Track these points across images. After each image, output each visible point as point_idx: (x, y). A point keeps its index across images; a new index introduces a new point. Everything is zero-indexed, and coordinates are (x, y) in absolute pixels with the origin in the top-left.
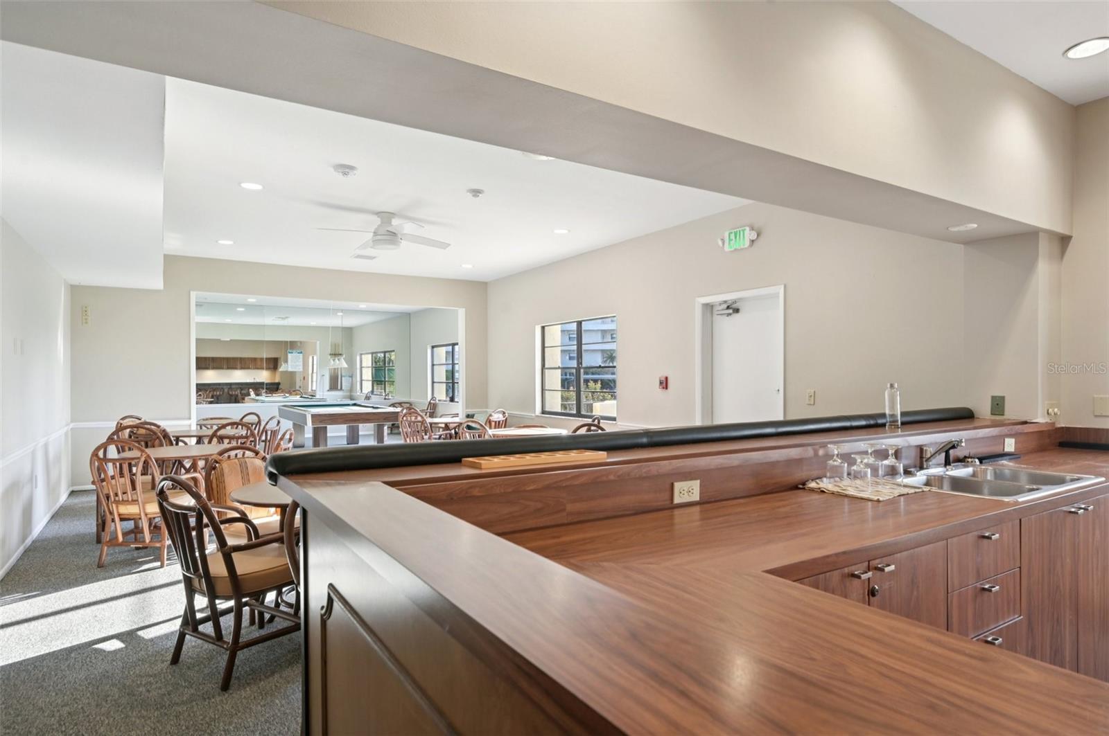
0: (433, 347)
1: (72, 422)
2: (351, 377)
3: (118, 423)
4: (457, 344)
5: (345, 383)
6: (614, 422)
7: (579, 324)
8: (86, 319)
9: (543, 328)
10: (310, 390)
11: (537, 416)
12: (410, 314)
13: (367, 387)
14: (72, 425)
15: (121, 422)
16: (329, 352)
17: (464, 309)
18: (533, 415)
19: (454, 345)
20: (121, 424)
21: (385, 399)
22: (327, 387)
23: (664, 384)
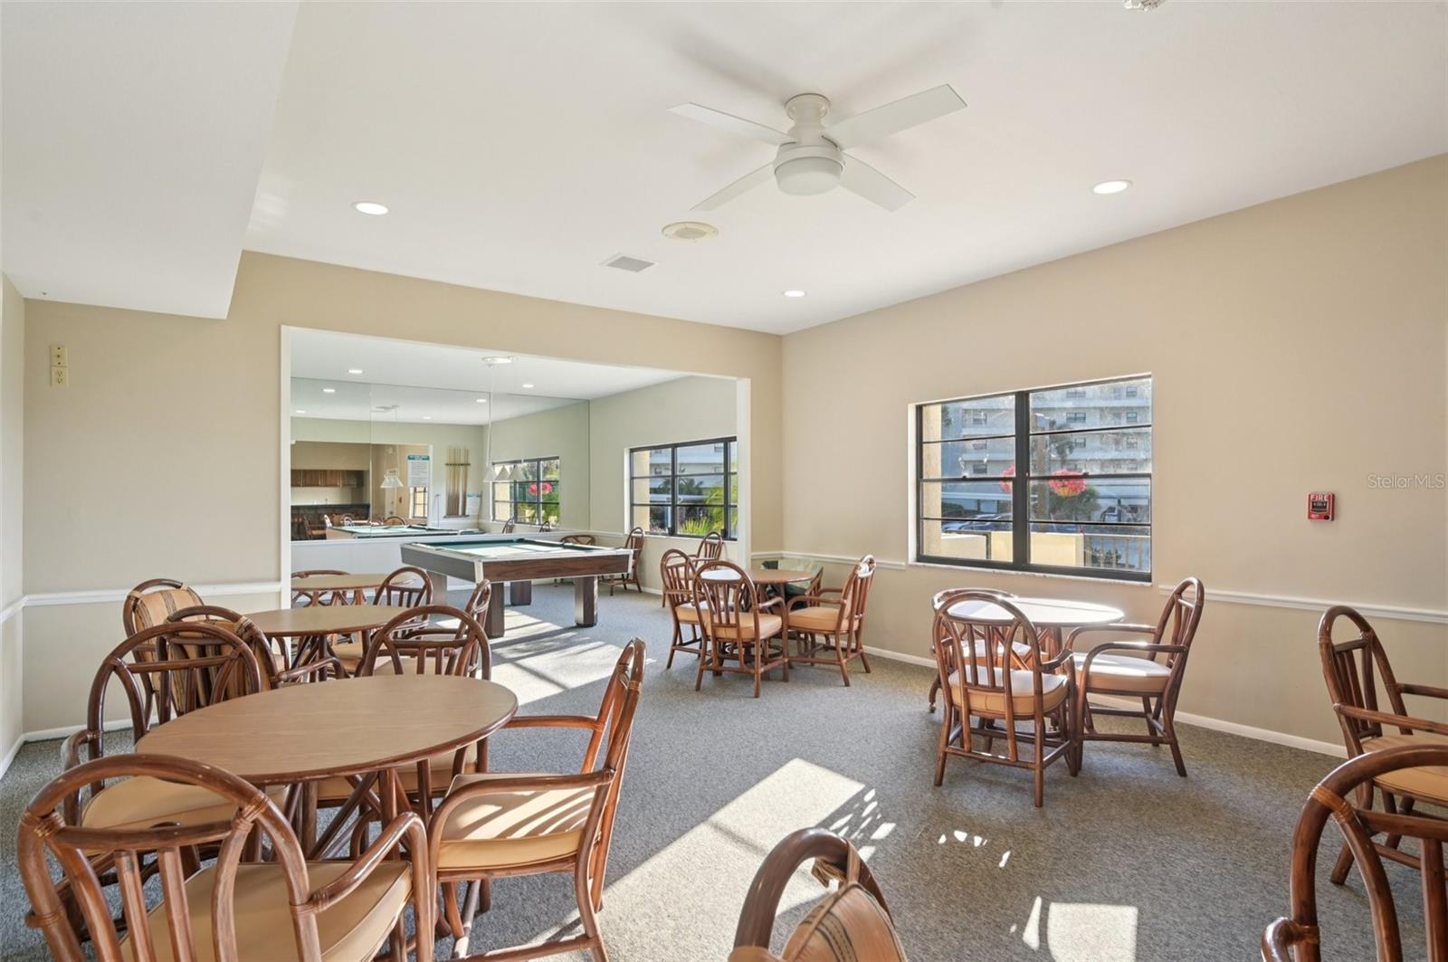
0: (632, 451)
1: (25, 593)
2: (480, 496)
3: (129, 597)
4: (734, 439)
5: (471, 506)
6: (1148, 584)
7: (1022, 398)
8: (59, 374)
9: (919, 409)
10: (410, 517)
11: (911, 566)
12: (589, 401)
13: (504, 513)
14: (25, 601)
15: (137, 594)
16: (446, 461)
17: (749, 380)
18: (903, 563)
19: (727, 441)
20: (137, 599)
21: (542, 530)
22: (444, 512)
23: (1323, 509)
